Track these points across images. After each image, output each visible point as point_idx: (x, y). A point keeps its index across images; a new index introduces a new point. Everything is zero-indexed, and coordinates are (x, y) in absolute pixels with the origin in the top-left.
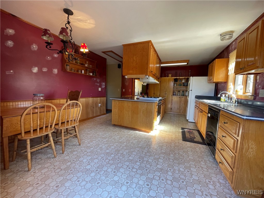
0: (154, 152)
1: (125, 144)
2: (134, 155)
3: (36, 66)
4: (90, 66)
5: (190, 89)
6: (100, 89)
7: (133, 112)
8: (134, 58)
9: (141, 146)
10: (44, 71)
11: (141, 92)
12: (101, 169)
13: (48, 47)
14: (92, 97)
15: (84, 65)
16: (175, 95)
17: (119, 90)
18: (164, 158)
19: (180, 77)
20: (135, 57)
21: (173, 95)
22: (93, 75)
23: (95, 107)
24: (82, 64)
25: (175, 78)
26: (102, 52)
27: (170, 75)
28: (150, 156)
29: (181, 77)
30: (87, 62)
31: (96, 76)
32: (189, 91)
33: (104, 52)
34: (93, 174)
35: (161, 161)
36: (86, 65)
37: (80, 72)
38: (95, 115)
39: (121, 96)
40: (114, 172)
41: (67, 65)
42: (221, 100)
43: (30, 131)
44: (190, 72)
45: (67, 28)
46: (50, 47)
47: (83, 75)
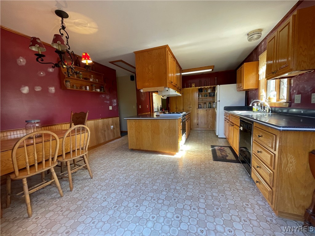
0: (182, 177)
1: (147, 171)
2: (159, 184)
3: (26, 85)
4: (96, 80)
5: (218, 100)
6: (111, 108)
7: (154, 132)
8: (150, 68)
9: (166, 171)
10: (37, 90)
11: (161, 108)
12: (120, 205)
13: (39, 60)
14: (102, 118)
15: (89, 79)
16: (201, 108)
17: (135, 107)
18: (194, 183)
19: (204, 86)
20: (150, 66)
21: (199, 108)
22: (100, 91)
23: (107, 131)
24: (85, 79)
25: (199, 88)
26: (110, 62)
27: (193, 85)
28: (177, 182)
29: (206, 86)
30: (92, 76)
31: (104, 92)
32: (216, 102)
33: (112, 63)
34: (111, 212)
35: (191, 187)
36: (91, 80)
37: (84, 89)
38: (107, 140)
39: (138, 115)
40: (137, 206)
41: (66, 81)
42: (253, 110)
43: (25, 168)
44: (216, 79)
45: (62, 34)
46: (42, 60)
47: (88, 92)
